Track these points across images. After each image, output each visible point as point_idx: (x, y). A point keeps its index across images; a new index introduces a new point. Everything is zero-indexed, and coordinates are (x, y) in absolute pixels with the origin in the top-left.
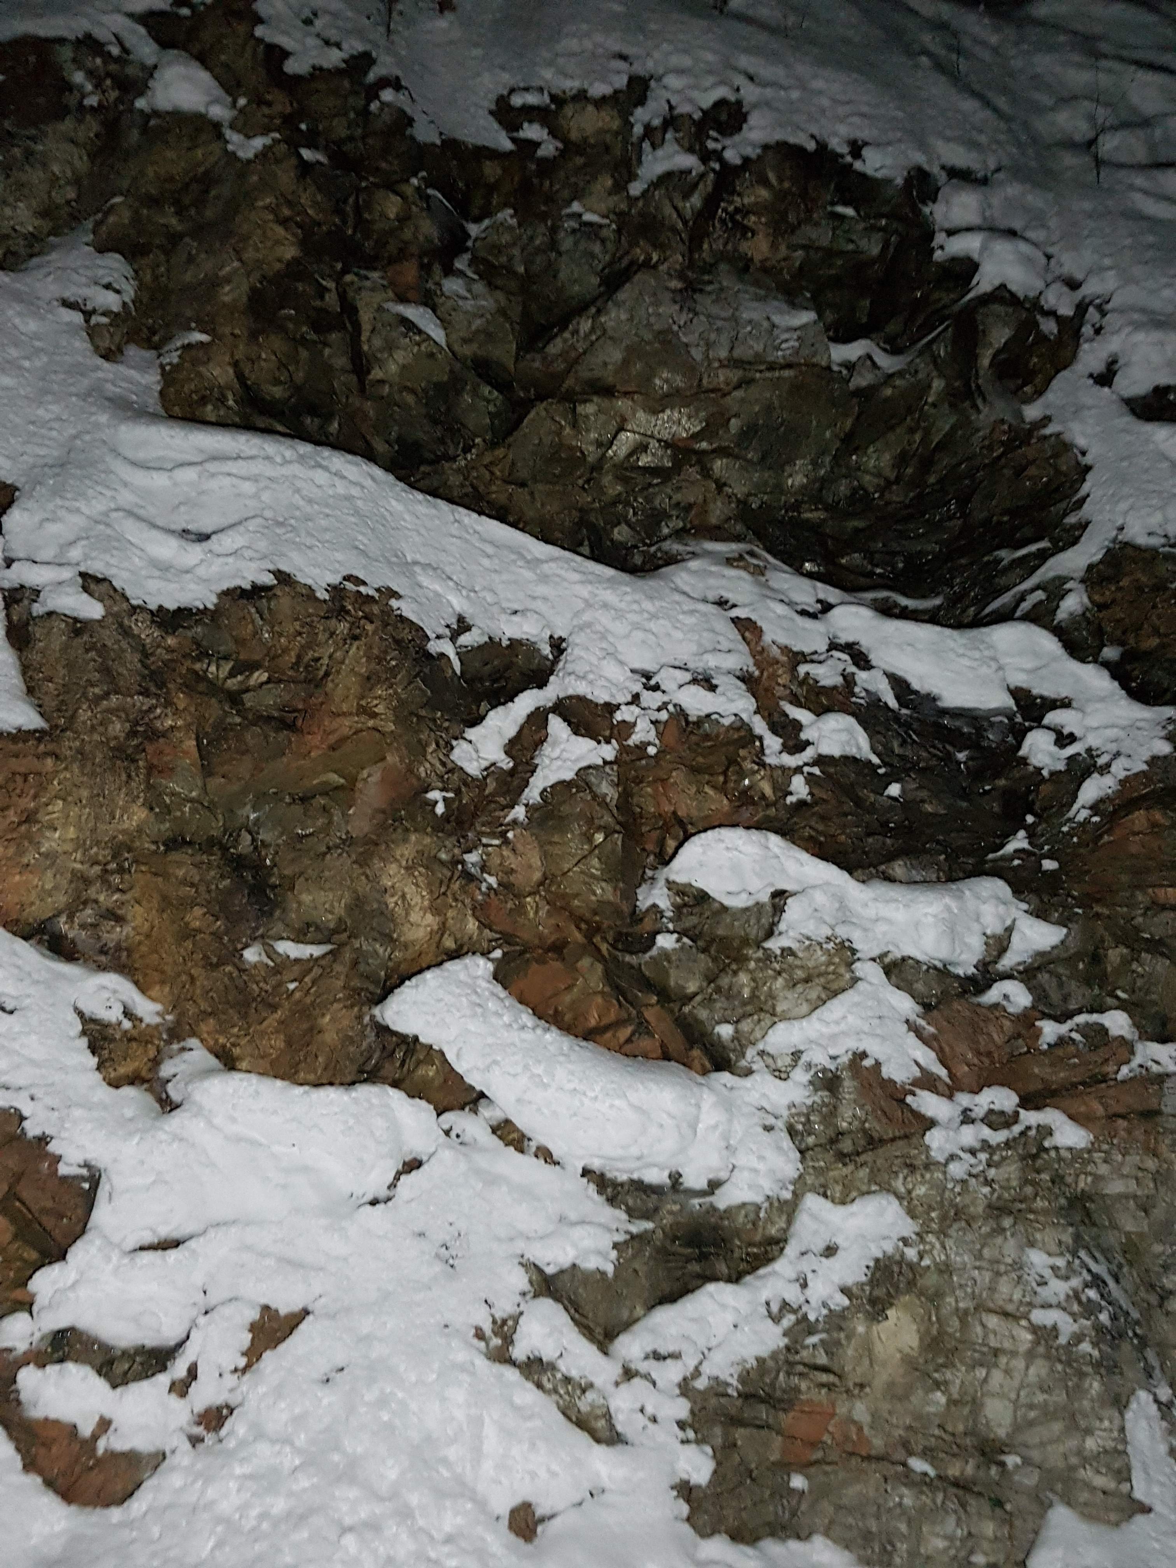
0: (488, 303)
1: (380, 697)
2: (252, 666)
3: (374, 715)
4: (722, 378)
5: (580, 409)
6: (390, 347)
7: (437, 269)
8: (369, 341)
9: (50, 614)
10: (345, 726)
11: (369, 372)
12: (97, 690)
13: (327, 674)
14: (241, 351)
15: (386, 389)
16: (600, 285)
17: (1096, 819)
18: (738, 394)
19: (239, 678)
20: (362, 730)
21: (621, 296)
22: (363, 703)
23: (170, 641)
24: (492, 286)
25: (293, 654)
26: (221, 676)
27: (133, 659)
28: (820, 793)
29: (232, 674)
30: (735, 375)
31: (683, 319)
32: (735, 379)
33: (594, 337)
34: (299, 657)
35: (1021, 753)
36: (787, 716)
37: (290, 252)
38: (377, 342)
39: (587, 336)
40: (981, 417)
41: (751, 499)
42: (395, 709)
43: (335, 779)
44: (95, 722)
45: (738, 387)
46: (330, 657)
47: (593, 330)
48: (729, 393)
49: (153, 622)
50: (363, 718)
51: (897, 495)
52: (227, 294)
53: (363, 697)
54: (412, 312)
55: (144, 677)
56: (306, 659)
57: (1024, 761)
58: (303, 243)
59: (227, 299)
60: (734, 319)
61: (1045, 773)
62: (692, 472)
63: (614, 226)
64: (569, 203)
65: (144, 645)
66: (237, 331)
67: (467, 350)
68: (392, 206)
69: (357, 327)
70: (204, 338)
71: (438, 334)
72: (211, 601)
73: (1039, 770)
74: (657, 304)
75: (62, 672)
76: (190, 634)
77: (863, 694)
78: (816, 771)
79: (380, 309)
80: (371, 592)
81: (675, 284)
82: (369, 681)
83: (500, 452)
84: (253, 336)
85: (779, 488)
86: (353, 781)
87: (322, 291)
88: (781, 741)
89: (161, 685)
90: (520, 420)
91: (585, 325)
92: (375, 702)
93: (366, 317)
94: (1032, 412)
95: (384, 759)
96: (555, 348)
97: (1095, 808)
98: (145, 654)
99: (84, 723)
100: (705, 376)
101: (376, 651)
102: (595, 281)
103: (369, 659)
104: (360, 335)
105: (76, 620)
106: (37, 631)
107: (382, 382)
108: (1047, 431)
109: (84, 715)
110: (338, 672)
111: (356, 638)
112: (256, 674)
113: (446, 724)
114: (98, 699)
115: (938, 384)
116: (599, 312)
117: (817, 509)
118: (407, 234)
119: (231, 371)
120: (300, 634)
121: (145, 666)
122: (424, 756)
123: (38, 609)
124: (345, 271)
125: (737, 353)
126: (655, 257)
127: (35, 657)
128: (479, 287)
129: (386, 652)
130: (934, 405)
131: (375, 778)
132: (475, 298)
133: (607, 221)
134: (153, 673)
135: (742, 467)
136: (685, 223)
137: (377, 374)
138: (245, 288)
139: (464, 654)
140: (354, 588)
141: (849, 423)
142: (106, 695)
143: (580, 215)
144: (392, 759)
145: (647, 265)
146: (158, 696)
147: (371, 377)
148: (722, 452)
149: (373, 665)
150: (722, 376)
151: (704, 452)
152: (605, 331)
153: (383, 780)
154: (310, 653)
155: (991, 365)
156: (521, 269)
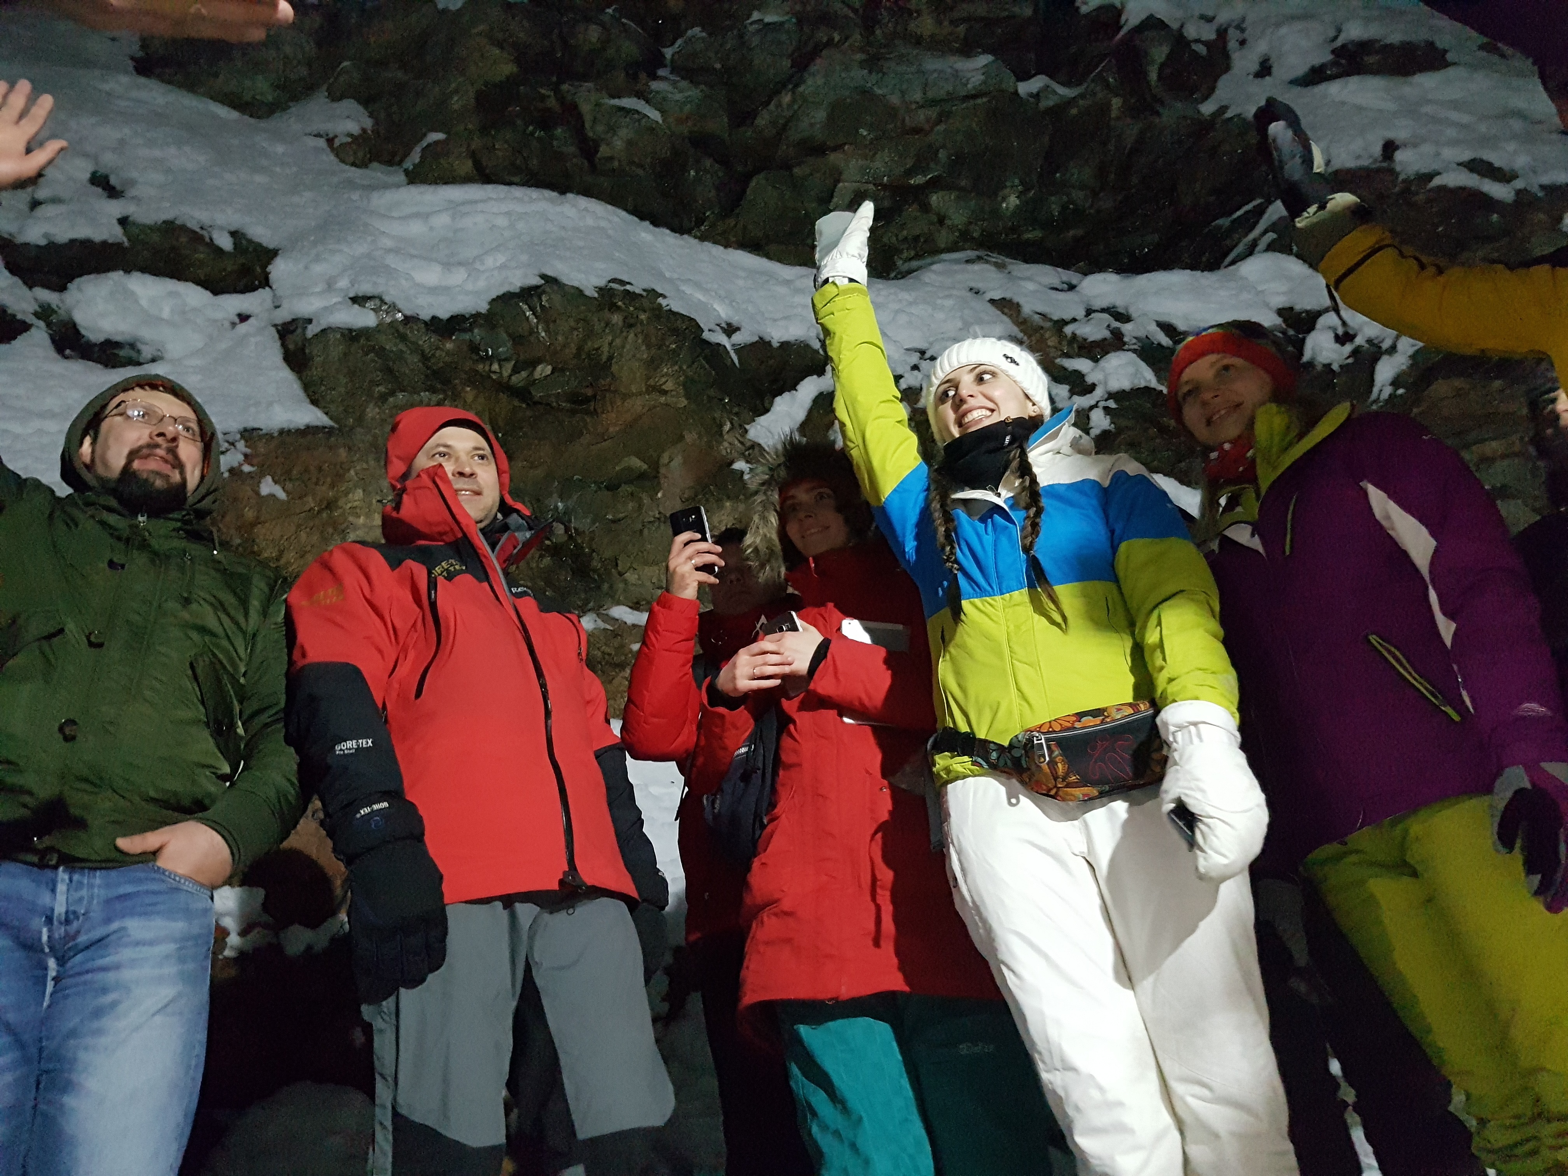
0: (694, 93)
1: (667, 374)
2: (533, 364)
3: (665, 393)
4: (922, 117)
5: (797, 171)
6: (612, 129)
7: (643, 76)
8: (591, 128)
9: (324, 331)
10: (637, 405)
11: (597, 152)
12: (382, 389)
13: (610, 358)
14: (477, 143)
15: (616, 164)
16: (792, 67)
17: (1401, 391)
18: (941, 128)
19: (524, 374)
20: (655, 407)
21: (813, 68)
22: (651, 382)
23: (449, 346)
24: (694, 83)
25: (572, 345)
26: (506, 374)
27: (414, 359)
28: (1124, 423)
29: (515, 370)
30: (933, 113)
31: (874, 77)
32: (934, 116)
33: (796, 107)
34: (580, 349)
35: (1306, 358)
36: (1065, 369)
37: (508, 69)
38: (600, 128)
39: (790, 106)
40: (1164, 119)
41: (972, 227)
42: (684, 385)
43: (636, 463)
44: (383, 416)
45: (939, 122)
46: (610, 344)
47: (794, 101)
48: (932, 129)
49: (427, 330)
50: (654, 395)
51: (1107, 203)
52: (456, 103)
53: (649, 378)
54: (628, 102)
55: (427, 376)
56: (586, 348)
57: (1311, 364)
58: (518, 61)
59: (456, 107)
60: (920, 72)
61: (1335, 367)
62: (912, 210)
63: (794, 20)
64: (749, 16)
65: (423, 352)
66: (470, 126)
67: (684, 129)
68: (594, 33)
69: (580, 117)
70: (439, 136)
71: (655, 115)
72: (483, 308)
73: (1328, 366)
74: (847, 69)
75: (344, 380)
76: (467, 336)
77: (1134, 341)
78: (1112, 404)
79: (598, 105)
80: (638, 291)
81: (859, 56)
82: (653, 364)
83: (732, 222)
84: (484, 130)
85: (996, 213)
86: (655, 466)
87: (543, 98)
88: (1067, 387)
89: (447, 382)
90: (744, 192)
91: (786, 98)
92: (664, 380)
93: (586, 108)
94: (1207, 108)
95: (681, 438)
96: (763, 120)
97: (1396, 383)
98: (425, 358)
99: (373, 419)
100: (907, 118)
101: (653, 340)
102: (786, 63)
103: (649, 347)
104: (583, 126)
105: (350, 330)
106: (314, 350)
107: (611, 159)
108: (1228, 115)
109: (372, 412)
110: (621, 355)
111: (631, 326)
112: (539, 368)
113: (736, 410)
114: (383, 398)
115: (1116, 102)
116: (797, 86)
117: (1034, 229)
118: (611, 52)
119: (470, 163)
120: (576, 329)
121: (428, 368)
122: (721, 435)
123: (312, 330)
124: (560, 82)
125: (930, 94)
126: (837, 38)
127: (315, 372)
128: (684, 84)
129: (663, 339)
130: (1118, 118)
131: (678, 461)
132: (681, 91)
133: (786, 18)
134: (435, 373)
135: (958, 198)
136: (855, 11)
137: (604, 151)
138: (472, 94)
139: (740, 350)
140: (622, 288)
141: (1046, 139)
142: (392, 393)
143: (761, 20)
144: (690, 437)
145: (830, 43)
146: (444, 392)
147: (599, 155)
148: (935, 184)
149: (653, 351)
150: (922, 116)
151: (918, 187)
152: (805, 100)
153: (685, 463)
154: (589, 344)
155: (1160, 78)
156: (718, 66)
